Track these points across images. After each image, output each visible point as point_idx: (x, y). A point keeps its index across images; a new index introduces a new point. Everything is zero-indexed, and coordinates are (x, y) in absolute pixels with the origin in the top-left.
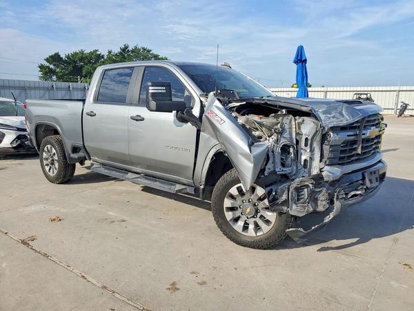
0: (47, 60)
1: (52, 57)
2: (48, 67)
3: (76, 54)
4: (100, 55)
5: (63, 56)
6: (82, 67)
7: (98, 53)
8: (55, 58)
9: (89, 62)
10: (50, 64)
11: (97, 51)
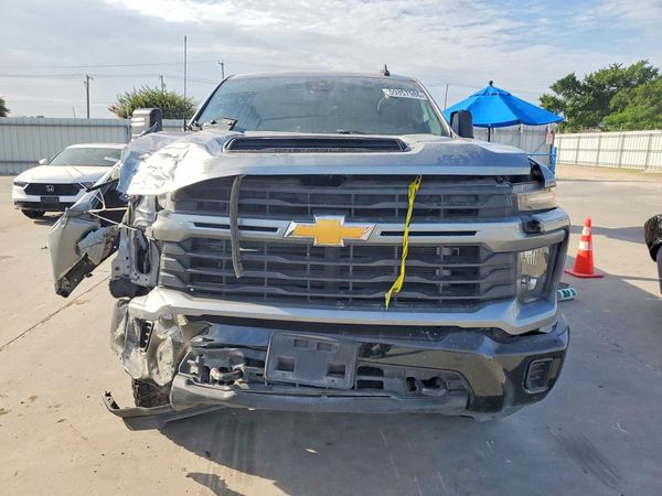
0: (554, 88)
1: (562, 82)
2: (553, 99)
3: (605, 72)
4: (648, 70)
5: (580, 78)
6: (613, 93)
7: (646, 66)
8: (568, 84)
9: (627, 84)
10: (558, 93)
11: (644, 63)
